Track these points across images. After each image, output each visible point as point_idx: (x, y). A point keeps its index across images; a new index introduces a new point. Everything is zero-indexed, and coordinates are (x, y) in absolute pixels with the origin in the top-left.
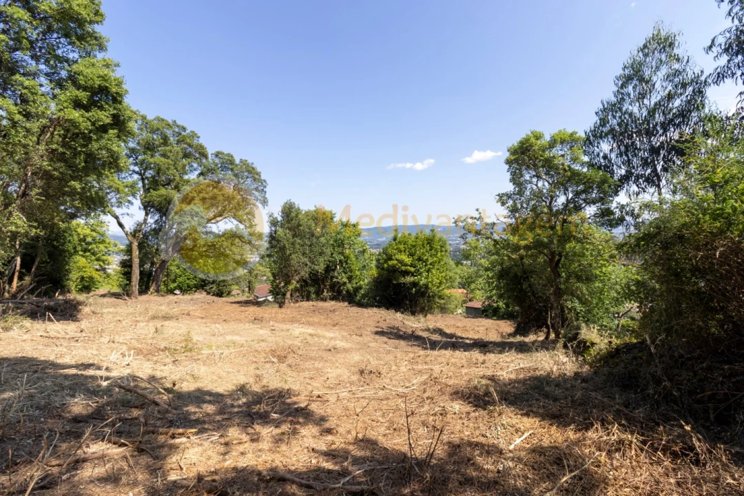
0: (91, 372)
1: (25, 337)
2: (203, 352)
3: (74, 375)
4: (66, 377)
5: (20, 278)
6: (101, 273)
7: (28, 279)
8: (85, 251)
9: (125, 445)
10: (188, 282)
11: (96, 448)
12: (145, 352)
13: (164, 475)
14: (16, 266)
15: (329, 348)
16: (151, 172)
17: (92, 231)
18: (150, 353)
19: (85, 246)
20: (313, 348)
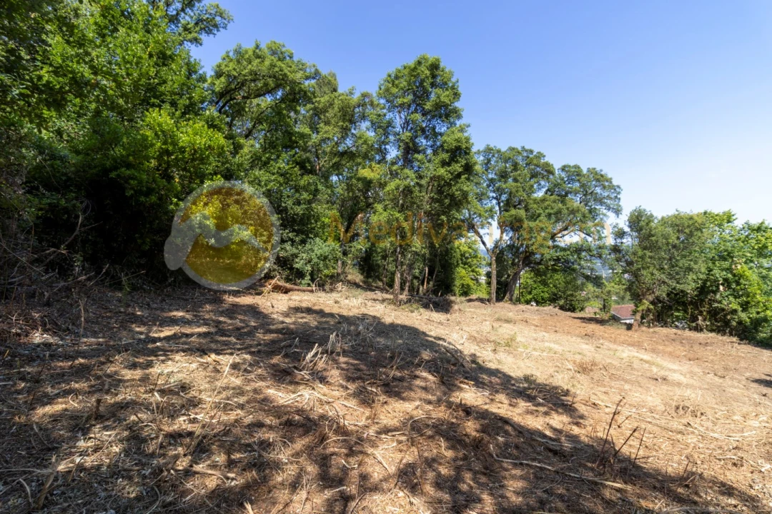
0: (441, 342)
1: (419, 317)
2: (519, 349)
3: (432, 341)
4: (427, 341)
5: (428, 283)
6: (475, 282)
7: (431, 283)
8: (465, 264)
9: (436, 377)
10: (542, 294)
11: (425, 374)
12: (478, 340)
13: (449, 397)
14: (425, 274)
15: (656, 377)
16: (505, 196)
17: (469, 248)
18: (481, 341)
19: (464, 260)
20: (636, 373)
